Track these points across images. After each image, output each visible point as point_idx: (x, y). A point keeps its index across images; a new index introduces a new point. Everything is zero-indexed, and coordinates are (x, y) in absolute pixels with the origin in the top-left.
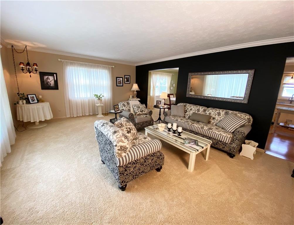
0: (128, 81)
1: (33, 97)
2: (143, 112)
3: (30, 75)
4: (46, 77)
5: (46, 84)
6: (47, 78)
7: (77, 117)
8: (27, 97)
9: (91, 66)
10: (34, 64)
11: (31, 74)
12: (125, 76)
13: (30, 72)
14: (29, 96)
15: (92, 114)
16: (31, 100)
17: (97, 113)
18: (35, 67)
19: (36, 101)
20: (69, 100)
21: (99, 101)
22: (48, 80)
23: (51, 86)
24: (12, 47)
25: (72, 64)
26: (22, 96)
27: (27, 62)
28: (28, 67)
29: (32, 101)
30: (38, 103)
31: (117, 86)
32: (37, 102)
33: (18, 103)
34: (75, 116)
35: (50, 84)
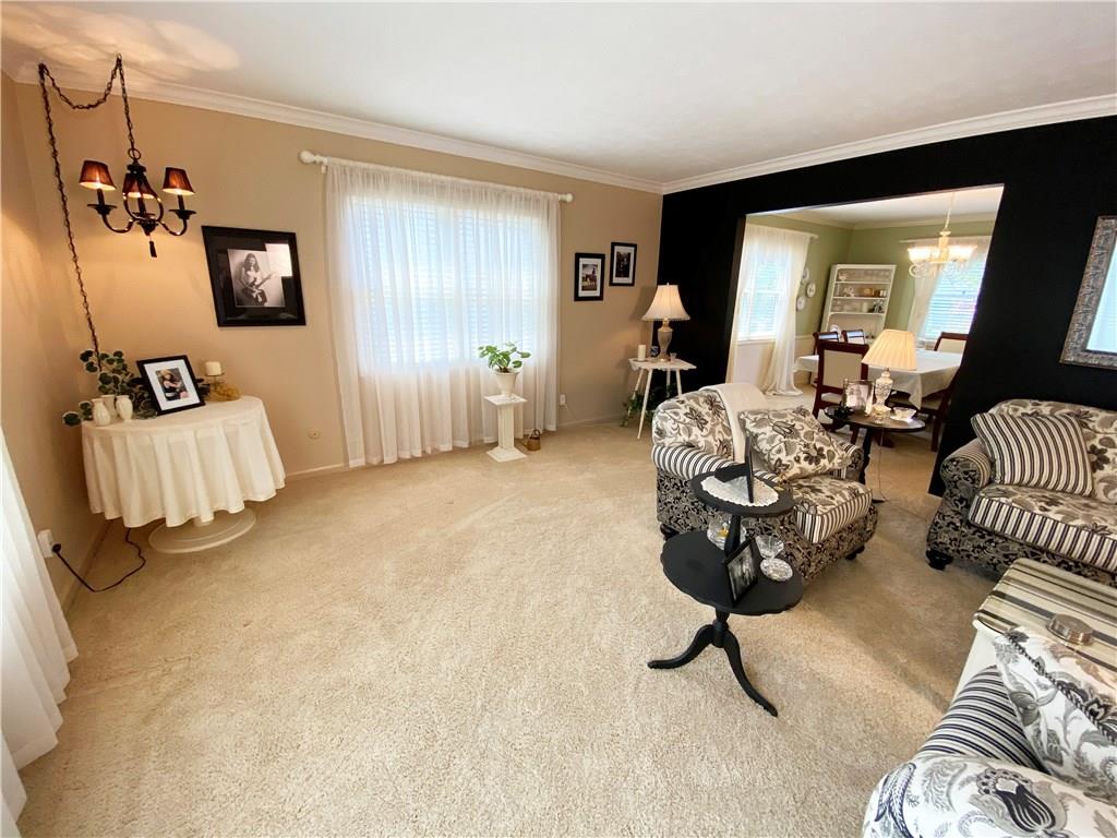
0: (623, 272)
1: (174, 376)
2: (824, 462)
3: (152, 244)
4: (237, 258)
5: (241, 294)
6: (247, 265)
7: (400, 461)
8: (138, 375)
9: (466, 196)
10: (169, 171)
11: (158, 236)
12: (614, 244)
13: (149, 227)
14: (151, 369)
15: (465, 445)
16: (166, 390)
17: (488, 440)
18: (179, 192)
19: (193, 398)
20: (360, 380)
21: (502, 381)
22: (252, 273)
23: (266, 305)
24: (42, 78)
25: (370, 180)
26: (114, 371)
27: (131, 162)
28: (137, 195)
29: (169, 399)
30: (202, 403)
31: (577, 298)
32: (197, 401)
33: (88, 412)
34: (389, 460)
35: (262, 294)
